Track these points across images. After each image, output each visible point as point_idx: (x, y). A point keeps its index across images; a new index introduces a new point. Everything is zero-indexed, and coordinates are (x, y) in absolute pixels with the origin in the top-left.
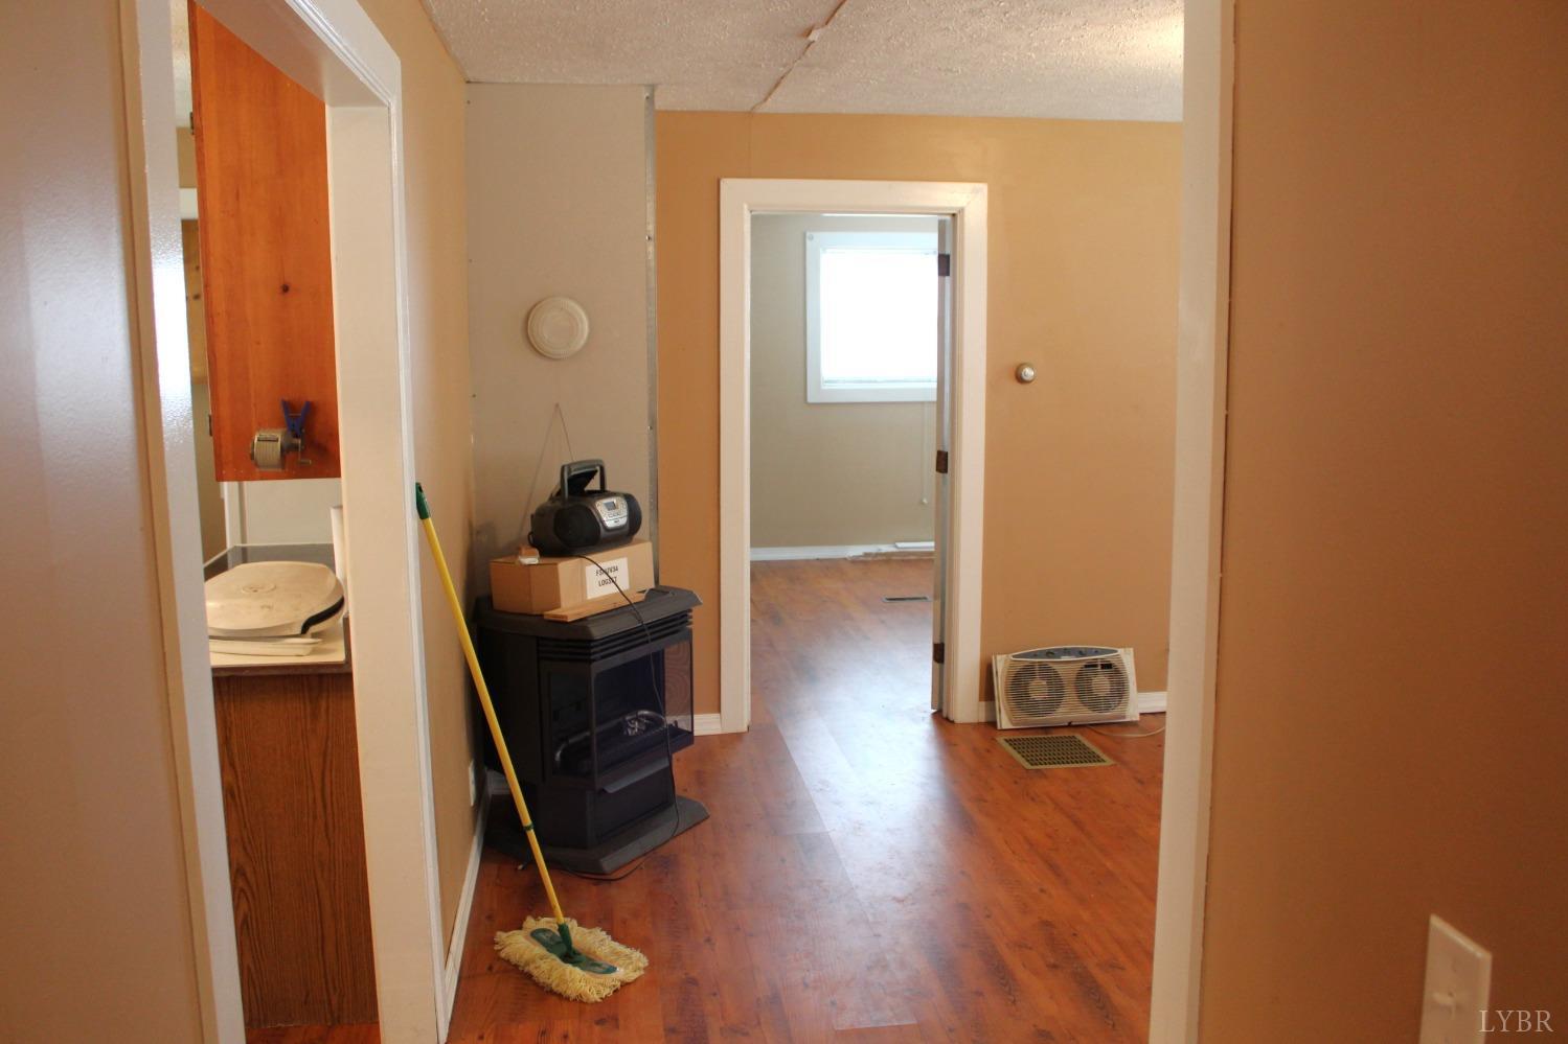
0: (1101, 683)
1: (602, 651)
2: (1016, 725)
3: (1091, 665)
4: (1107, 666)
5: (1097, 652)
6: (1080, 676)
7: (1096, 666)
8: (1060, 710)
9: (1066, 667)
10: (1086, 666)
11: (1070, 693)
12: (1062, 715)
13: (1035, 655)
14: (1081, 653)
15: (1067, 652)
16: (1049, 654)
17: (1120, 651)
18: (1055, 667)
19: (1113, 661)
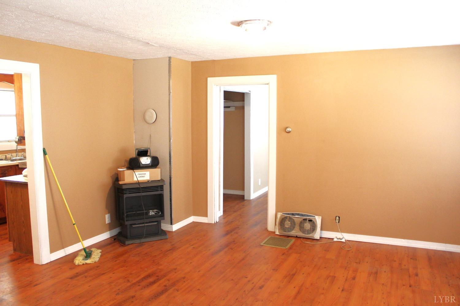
0: (307, 226)
1: (129, 192)
2: (281, 234)
3: (305, 220)
4: (310, 221)
5: (308, 216)
6: (301, 222)
7: (307, 220)
8: (293, 231)
9: (297, 219)
10: (304, 220)
11: (297, 227)
12: (293, 233)
13: (288, 214)
14: (302, 215)
15: (298, 214)
16: (293, 214)
17: (316, 217)
18: (294, 218)
19: (313, 220)
